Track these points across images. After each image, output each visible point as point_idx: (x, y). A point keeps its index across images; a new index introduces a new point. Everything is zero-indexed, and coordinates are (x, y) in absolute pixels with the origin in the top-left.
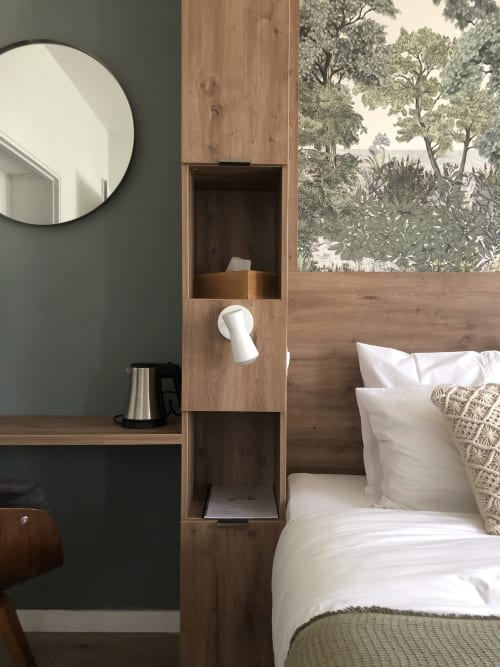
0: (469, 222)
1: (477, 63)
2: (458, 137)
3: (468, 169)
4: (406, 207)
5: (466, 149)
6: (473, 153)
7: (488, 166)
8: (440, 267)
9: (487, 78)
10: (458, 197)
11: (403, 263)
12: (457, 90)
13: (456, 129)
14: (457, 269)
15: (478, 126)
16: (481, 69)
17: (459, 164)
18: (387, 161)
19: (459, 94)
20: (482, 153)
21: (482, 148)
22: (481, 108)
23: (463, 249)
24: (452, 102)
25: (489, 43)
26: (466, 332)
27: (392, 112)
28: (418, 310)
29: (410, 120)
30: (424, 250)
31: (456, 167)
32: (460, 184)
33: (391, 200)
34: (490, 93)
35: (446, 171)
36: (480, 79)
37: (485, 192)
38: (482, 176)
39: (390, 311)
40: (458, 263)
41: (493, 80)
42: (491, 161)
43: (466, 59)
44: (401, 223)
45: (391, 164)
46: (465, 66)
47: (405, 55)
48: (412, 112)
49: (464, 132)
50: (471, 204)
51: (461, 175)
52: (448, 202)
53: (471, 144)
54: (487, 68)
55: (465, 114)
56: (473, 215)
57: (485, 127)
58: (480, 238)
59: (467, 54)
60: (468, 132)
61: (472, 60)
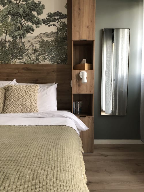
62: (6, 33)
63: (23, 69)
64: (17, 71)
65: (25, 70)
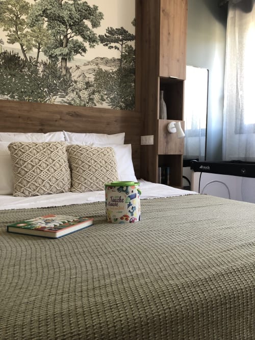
0: (41, 83)
1: (42, 16)
2: (35, 46)
3: (40, 60)
4: (13, 73)
5: (39, 52)
6: (42, 54)
7: (48, 60)
8: (29, 100)
9: (46, 24)
10: (36, 72)
11: (12, 97)
12: (34, 26)
13: (34, 42)
14: (36, 101)
15: (43, 43)
16: (44, 19)
17: (36, 57)
18: (3, 51)
19: (35, 28)
20: (45, 54)
21: (45, 52)
22: (44, 36)
23: (39, 93)
24: (32, 31)
25: (46, 9)
26: (40, 127)
27: (4, 30)
28: (19, 117)
29: (13, 35)
30: (22, 92)
31: (35, 59)
32: (37, 66)
33: (5, 68)
34: (48, 30)
35: (30, 60)
36: (43, 23)
37: (47, 71)
38: (46, 64)
39: (7, 117)
40: (37, 99)
41: (49, 25)
42: (49, 58)
43: (37, 14)
44: (11, 79)
45: (5, 53)
46: (36, 16)
47: (10, 6)
48: (14, 32)
49: (37, 44)
50: (41, 75)
51: (37, 62)
52: (31, 73)
53: (41, 50)
54: (46, 19)
55: (37, 37)
56: (43, 80)
57: (46, 44)
58: (46, 89)
59: (37, 12)
60: (39, 45)
61: (40, 15)
62: (39, 48)
63: (68, 114)
64: (59, 117)
65: (72, 116)
